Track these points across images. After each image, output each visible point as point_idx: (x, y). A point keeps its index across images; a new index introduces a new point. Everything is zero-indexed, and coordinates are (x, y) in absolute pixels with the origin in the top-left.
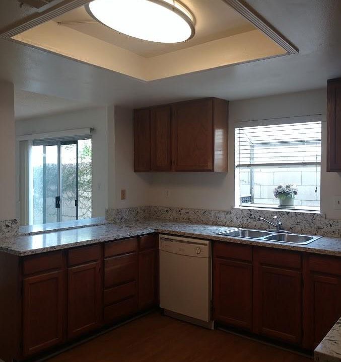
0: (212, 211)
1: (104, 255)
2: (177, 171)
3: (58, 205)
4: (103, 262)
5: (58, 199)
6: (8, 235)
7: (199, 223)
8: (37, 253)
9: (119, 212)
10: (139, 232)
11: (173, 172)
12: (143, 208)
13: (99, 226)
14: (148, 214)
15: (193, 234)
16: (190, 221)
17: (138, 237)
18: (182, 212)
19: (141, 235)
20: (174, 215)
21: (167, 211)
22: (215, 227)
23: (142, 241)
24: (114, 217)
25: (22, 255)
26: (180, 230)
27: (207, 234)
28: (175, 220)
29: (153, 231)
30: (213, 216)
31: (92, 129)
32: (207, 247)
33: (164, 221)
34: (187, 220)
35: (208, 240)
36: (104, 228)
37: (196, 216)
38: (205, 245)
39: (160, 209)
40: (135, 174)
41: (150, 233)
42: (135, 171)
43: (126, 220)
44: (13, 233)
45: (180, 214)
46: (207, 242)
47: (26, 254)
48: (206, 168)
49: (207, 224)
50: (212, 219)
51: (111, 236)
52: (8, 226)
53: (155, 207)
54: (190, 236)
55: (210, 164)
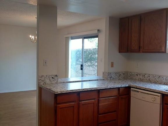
0: (164, 76)
1: (99, 97)
2: (143, 52)
3: (82, 69)
4: (99, 100)
5: (82, 66)
6: (53, 82)
7: (156, 83)
8: (63, 92)
9: (109, 74)
10: (119, 86)
11: (141, 53)
12: (123, 73)
13: (98, 81)
14: (126, 76)
15: (151, 89)
16: (150, 81)
17: (119, 88)
18: (146, 76)
19: (120, 87)
20: (141, 77)
21: (137, 75)
22: (165, 86)
23: (121, 90)
24: (107, 76)
25: (56, 93)
26: (143, 86)
27: (160, 90)
28: (141, 80)
29: (127, 86)
30: (164, 79)
31: (98, 30)
32: (160, 97)
33: (135, 80)
34: (149, 81)
35: (160, 93)
36: (101, 82)
37: (154, 79)
38: (158, 96)
39: (133, 73)
40: (119, 53)
41: (125, 87)
42: (119, 52)
43: (113, 78)
44: (55, 82)
45: (145, 77)
46: (159, 95)
47: (58, 93)
48: (161, 51)
49: (160, 84)
50: (164, 81)
51: (103, 87)
52: (53, 78)
53: (130, 72)
54: (149, 90)
55: (163, 48)
